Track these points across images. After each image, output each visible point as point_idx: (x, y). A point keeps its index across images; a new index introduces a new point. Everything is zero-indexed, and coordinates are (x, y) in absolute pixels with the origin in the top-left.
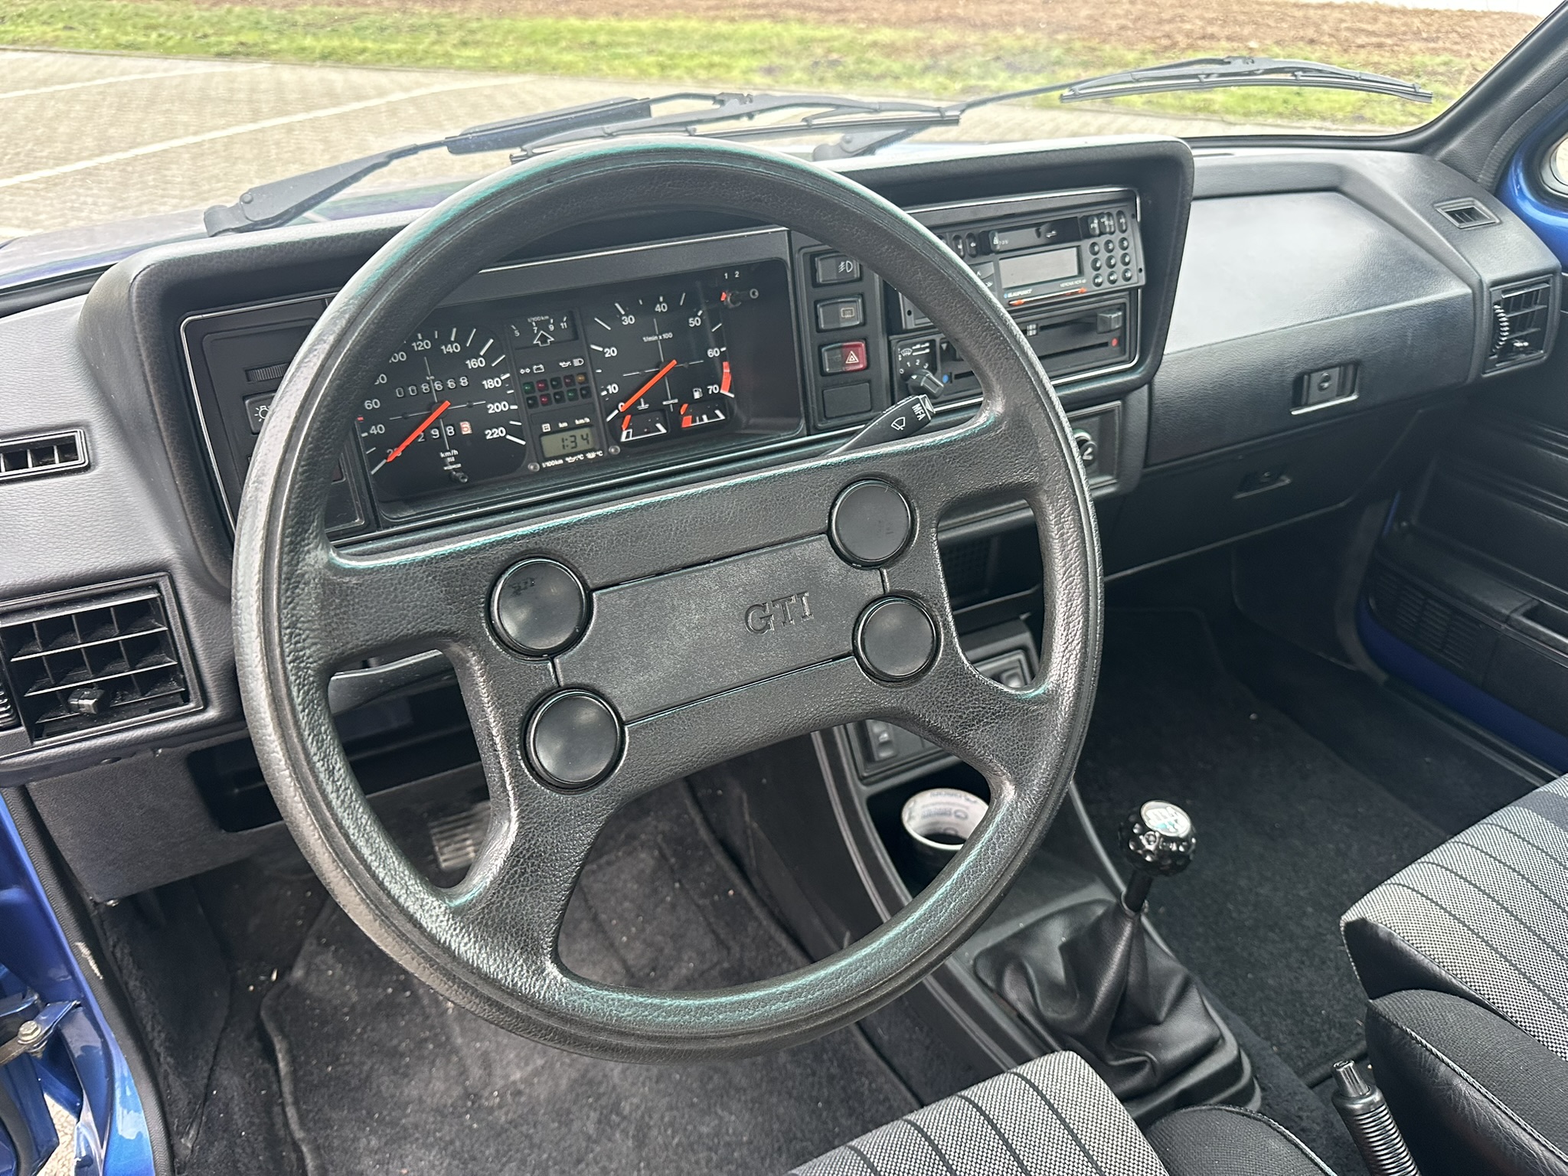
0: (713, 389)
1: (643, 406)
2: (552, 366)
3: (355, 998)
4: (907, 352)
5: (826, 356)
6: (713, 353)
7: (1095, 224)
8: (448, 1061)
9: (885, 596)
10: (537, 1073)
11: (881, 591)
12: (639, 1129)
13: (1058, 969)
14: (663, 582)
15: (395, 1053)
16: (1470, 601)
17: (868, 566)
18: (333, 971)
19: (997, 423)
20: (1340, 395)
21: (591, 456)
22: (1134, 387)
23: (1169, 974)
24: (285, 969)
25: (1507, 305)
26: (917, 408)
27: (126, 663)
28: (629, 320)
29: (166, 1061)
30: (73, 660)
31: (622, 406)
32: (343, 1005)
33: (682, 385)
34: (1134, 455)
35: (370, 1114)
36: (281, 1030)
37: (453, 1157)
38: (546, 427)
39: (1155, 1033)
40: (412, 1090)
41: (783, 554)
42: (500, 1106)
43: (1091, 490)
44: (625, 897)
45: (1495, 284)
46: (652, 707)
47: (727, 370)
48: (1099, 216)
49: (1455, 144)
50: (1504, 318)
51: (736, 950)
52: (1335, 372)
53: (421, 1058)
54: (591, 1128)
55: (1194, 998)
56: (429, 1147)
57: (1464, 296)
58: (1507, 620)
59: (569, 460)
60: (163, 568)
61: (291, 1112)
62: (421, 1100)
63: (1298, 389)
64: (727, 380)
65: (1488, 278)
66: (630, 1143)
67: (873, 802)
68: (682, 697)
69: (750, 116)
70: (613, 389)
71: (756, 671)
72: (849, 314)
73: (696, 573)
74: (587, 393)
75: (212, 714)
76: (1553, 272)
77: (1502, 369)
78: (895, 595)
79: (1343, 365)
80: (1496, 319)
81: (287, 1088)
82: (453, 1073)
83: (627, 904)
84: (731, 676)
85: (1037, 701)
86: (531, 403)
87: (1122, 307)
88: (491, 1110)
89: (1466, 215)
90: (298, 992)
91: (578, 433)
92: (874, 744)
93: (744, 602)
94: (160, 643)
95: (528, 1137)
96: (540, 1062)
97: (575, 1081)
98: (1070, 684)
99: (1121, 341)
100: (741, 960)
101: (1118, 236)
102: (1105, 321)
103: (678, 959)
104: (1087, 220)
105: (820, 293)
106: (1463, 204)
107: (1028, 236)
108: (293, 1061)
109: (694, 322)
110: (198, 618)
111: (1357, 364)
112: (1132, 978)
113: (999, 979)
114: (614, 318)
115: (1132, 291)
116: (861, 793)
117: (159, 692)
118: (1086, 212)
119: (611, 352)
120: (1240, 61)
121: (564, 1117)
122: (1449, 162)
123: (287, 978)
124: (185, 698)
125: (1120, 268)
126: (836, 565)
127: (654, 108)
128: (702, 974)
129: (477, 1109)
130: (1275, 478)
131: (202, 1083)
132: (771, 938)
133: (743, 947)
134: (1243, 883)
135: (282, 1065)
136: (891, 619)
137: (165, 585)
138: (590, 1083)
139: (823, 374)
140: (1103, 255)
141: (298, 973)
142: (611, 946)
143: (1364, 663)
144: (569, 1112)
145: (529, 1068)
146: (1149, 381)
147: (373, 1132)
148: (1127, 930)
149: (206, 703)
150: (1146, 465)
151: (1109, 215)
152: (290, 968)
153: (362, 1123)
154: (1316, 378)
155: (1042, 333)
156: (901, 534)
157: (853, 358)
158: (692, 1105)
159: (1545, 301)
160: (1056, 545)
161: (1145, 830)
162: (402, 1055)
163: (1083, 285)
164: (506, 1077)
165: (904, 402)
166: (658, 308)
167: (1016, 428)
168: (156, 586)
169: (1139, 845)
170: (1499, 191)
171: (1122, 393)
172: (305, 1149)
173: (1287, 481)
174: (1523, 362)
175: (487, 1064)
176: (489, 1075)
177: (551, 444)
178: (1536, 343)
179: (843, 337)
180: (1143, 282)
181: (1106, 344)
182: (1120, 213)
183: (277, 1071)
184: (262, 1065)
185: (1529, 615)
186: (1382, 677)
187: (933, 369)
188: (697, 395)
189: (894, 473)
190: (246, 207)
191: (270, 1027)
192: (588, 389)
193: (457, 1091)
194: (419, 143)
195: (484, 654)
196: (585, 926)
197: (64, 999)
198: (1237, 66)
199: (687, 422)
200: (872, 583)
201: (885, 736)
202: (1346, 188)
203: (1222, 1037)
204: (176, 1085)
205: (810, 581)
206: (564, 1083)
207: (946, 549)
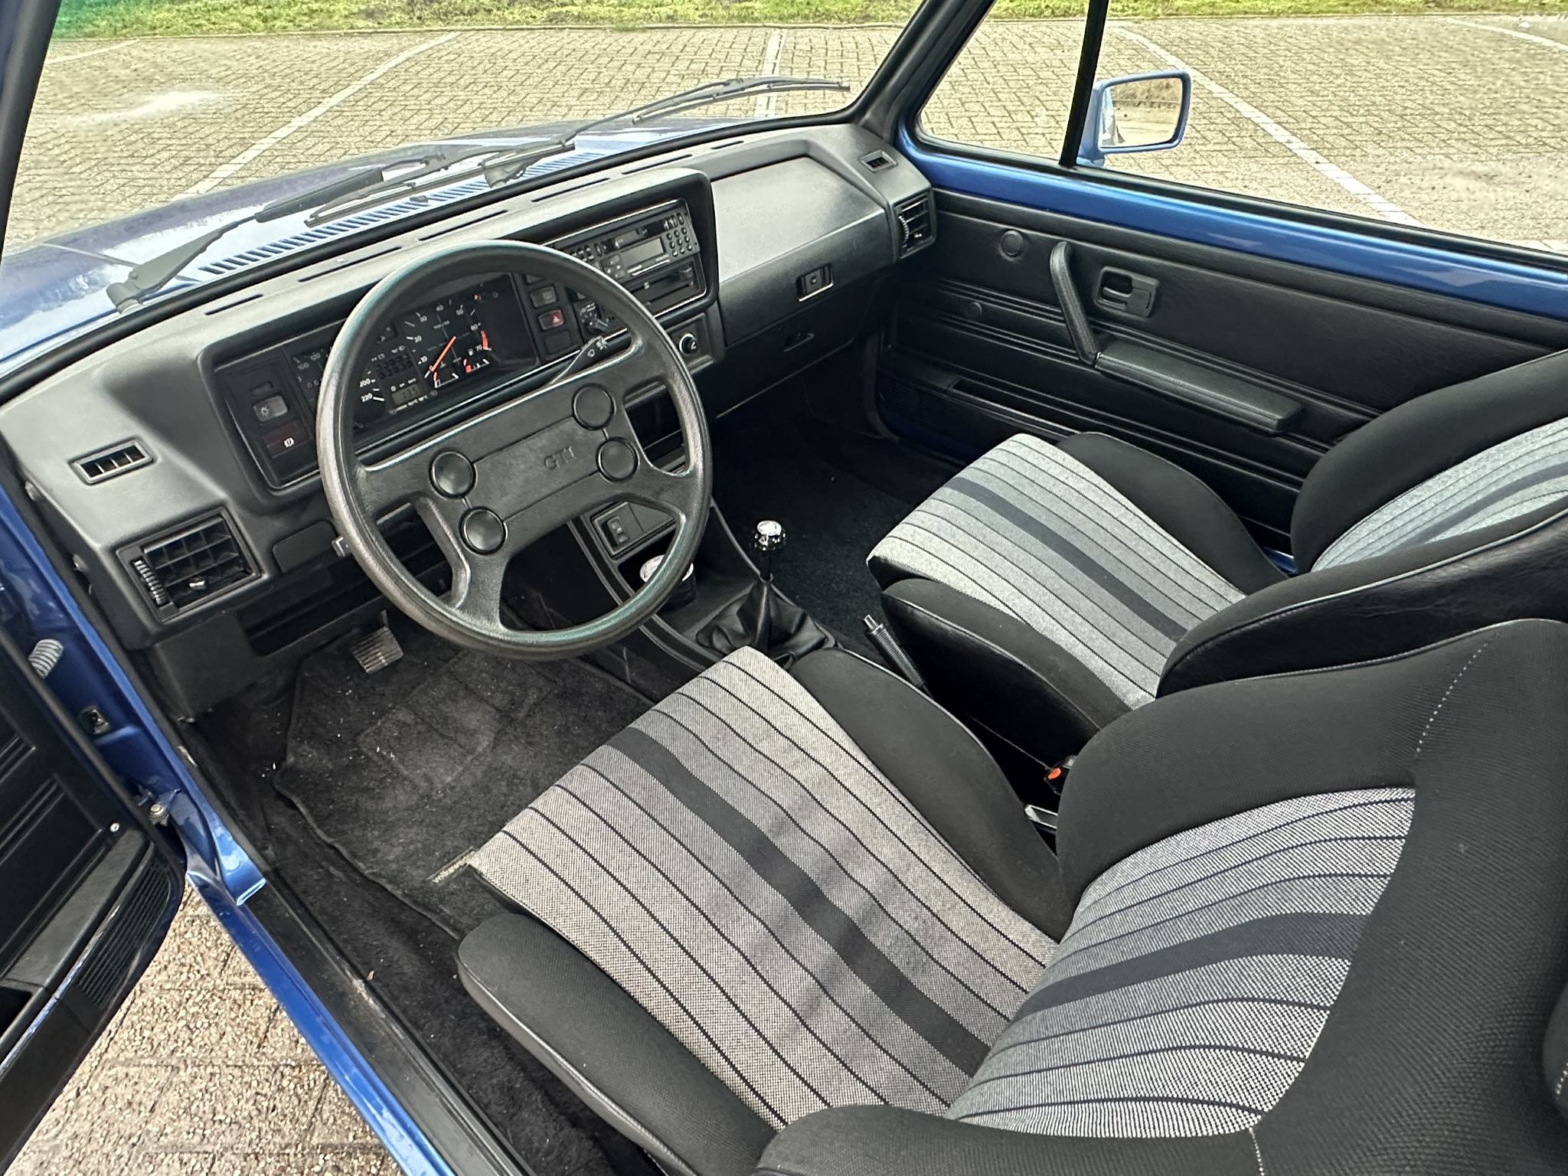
0: (479, 348)
1: (443, 365)
2: (388, 354)
3: (331, 767)
4: (584, 310)
5: (541, 321)
6: (473, 328)
7: (666, 225)
8: (403, 785)
9: (607, 441)
10: (460, 775)
11: (604, 439)
12: (533, 781)
13: (740, 628)
14: (503, 453)
15: (367, 790)
16: (928, 385)
17: (596, 428)
18: (312, 754)
19: (640, 348)
20: (823, 286)
21: (421, 399)
22: (710, 304)
23: (795, 613)
24: (281, 760)
25: (906, 215)
26: (598, 344)
27: (212, 560)
28: (424, 319)
29: (241, 813)
30: (185, 563)
31: (433, 369)
32: (325, 772)
33: (461, 349)
34: (719, 340)
35: (367, 821)
36: (292, 791)
37: (427, 826)
38: (393, 388)
39: (793, 642)
40: (388, 804)
41: (555, 430)
42: (445, 797)
43: (689, 370)
44: (482, 671)
45: (896, 204)
46: (512, 512)
47: (484, 336)
48: (668, 219)
49: (868, 116)
50: (905, 222)
51: (560, 682)
52: (818, 273)
53: (386, 787)
54: (504, 789)
55: (810, 622)
56: (410, 827)
57: (881, 215)
58: (945, 392)
59: (410, 404)
60: (222, 504)
61: (319, 832)
62: (395, 807)
63: (800, 287)
64: (485, 343)
65: (892, 202)
66: (529, 789)
67: (622, 568)
68: (525, 505)
69: (446, 168)
70: (424, 359)
71: (556, 487)
72: (549, 297)
73: (515, 447)
74: (410, 364)
75: (265, 577)
76: (927, 190)
77: (911, 251)
78: (612, 439)
79: (822, 268)
80: (901, 224)
81: (310, 820)
82: (409, 789)
83: (484, 675)
84: (545, 491)
85: (687, 476)
86: (383, 376)
87: (691, 264)
88: (440, 800)
89: (880, 161)
90: (293, 770)
91: (410, 388)
92: (615, 535)
93: (542, 456)
94: (230, 545)
95: (469, 806)
96: (460, 769)
97: (486, 771)
98: (700, 466)
99: (695, 282)
100: (565, 686)
101: (680, 227)
102: (684, 275)
103: (526, 696)
104: (662, 222)
105: (531, 288)
106: (874, 155)
107: (632, 236)
108: (307, 807)
109: (460, 312)
110: (246, 527)
111: (829, 265)
112: (772, 613)
113: (711, 641)
114: (417, 320)
115: (695, 255)
116: (614, 565)
117: (230, 572)
118: (661, 217)
119: (418, 339)
120: (735, 83)
121: (487, 790)
122: (867, 127)
123: (283, 765)
124: (247, 573)
125: (685, 244)
126: (581, 431)
127: (384, 173)
128: (543, 699)
129: (431, 803)
130: (804, 336)
131: (263, 824)
132: (580, 668)
133: (564, 680)
134: (839, 572)
135: (302, 810)
136: (613, 450)
137: (224, 514)
138: (495, 769)
139: (543, 331)
140: (674, 239)
141: (291, 760)
142: (482, 699)
143: (886, 433)
144: (488, 787)
145: (455, 774)
146: (717, 298)
147: (373, 829)
148: (765, 589)
149: (261, 571)
150: (726, 345)
151: (672, 217)
152: (284, 759)
153: (364, 828)
154: (808, 278)
155: (653, 286)
156: (608, 409)
157: (556, 320)
158: (559, 763)
159: (927, 208)
160: (681, 402)
161: (760, 535)
162: (373, 789)
163: (666, 259)
164: (442, 782)
165: (591, 342)
166: (438, 309)
167: (649, 348)
168: (219, 515)
169: (759, 544)
170: (896, 145)
171: (704, 309)
172: (337, 846)
173: (812, 336)
174: (923, 245)
175: (427, 779)
176: (432, 784)
177: (398, 397)
178: (926, 233)
179: (548, 310)
180: (698, 250)
181: (687, 286)
182: (678, 215)
183: (301, 813)
184: (290, 811)
185: (957, 387)
186: (896, 438)
187: (600, 317)
188: (471, 353)
189: (598, 382)
190: (136, 283)
191: (285, 792)
192: (410, 362)
193: (415, 797)
194: (238, 220)
195: (435, 500)
196: (461, 693)
197: (168, 790)
198: (733, 86)
199: (469, 369)
200: (600, 436)
201: (620, 529)
202: (811, 154)
203: (826, 637)
204: (250, 824)
205: (571, 440)
206: (479, 774)
207: (630, 412)
